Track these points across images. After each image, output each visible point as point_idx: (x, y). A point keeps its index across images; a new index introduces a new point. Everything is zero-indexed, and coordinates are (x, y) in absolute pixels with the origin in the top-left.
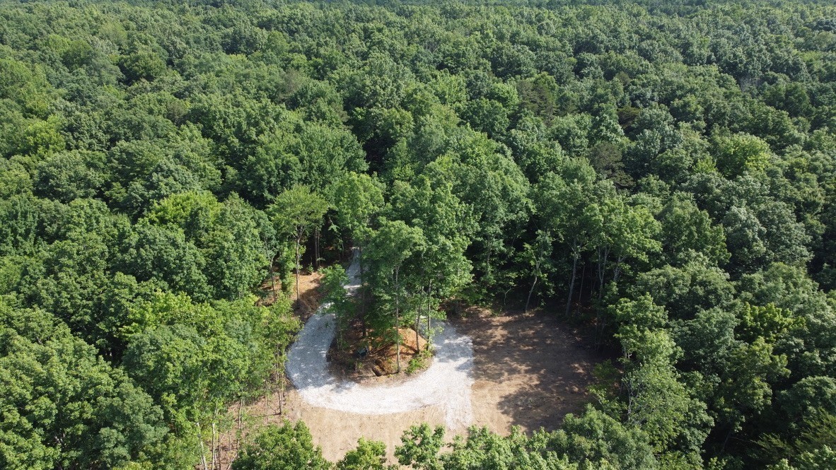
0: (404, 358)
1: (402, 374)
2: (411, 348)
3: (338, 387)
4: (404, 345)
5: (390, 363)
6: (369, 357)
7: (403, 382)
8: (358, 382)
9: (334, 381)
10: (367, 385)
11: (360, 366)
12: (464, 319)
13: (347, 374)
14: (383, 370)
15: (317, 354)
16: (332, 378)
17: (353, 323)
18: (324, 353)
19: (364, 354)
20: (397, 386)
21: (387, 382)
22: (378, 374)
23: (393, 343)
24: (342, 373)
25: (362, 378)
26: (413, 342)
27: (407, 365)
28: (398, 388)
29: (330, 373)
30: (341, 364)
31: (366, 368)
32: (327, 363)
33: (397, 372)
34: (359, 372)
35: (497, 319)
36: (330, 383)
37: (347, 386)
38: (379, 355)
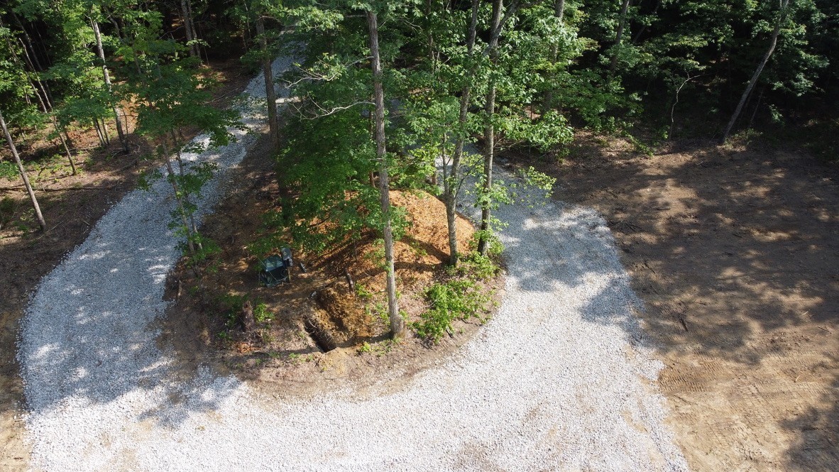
0: (408, 282)
1: (406, 338)
2: (431, 249)
3: (174, 398)
4: (407, 239)
5: (364, 298)
6: (298, 280)
7: (411, 372)
8: (249, 375)
9: (164, 372)
10: (283, 388)
11: (266, 313)
12: (565, 163)
13: (220, 344)
14: (340, 326)
15: (140, 277)
16: (164, 362)
17: (263, 181)
18: (160, 271)
19: (279, 273)
20: (390, 390)
21: (353, 374)
22: (324, 345)
23: (373, 235)
24: (199, 344)
25: (264, 359)
26: (434, 230)
27: (420, 307)
28: (394, 400)
29: (162, 344)
30: (202, 308)
31: (284, 321)
32: (162, 306)
33: (390, 335)
34: (258, 340)
35: (654, 162)
36: (149, 384)
37: (208, 395)
38: (330, 272)
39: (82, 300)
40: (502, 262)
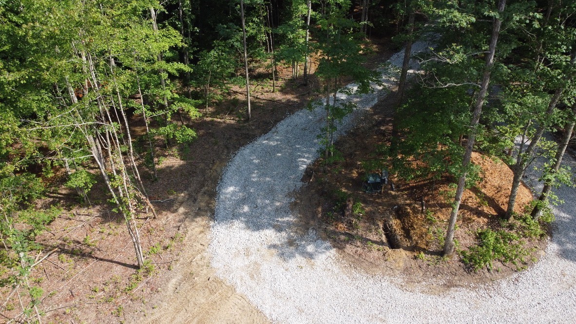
0: (466, 221)
1: (453, 260)
2: (492, 202)
3: (291, 243)
4: (475, 190)
5: (431, 223)
6: (387, 195)
7: (449, 285)
8: (339, 245)
9: (289, 225)
10: (357, 262)
11: (360, 209)
13: (326, 219)
14: (407, 235)
15: (292, 163)
16: (291, 219)
17: (383, 122)
18: (304, 162)
19: (376, 186)
20: (430, 291)
21: (407, 271)
22: (393, 243)
23: (450, 179)
24: (314, 215)
25: (351, 238)
26: (499, 189)
27: (470, 241)
28: (430, 299)
29: (293, 207)
30: (322, 193)
31: (371, 218)
32: (300, 184)
33: (441, 253)
34: (351, 225)
36: (279, 229)
37: (310, 248)
38: (411, 196)
39: (258, 166)
40: (550, 230)
